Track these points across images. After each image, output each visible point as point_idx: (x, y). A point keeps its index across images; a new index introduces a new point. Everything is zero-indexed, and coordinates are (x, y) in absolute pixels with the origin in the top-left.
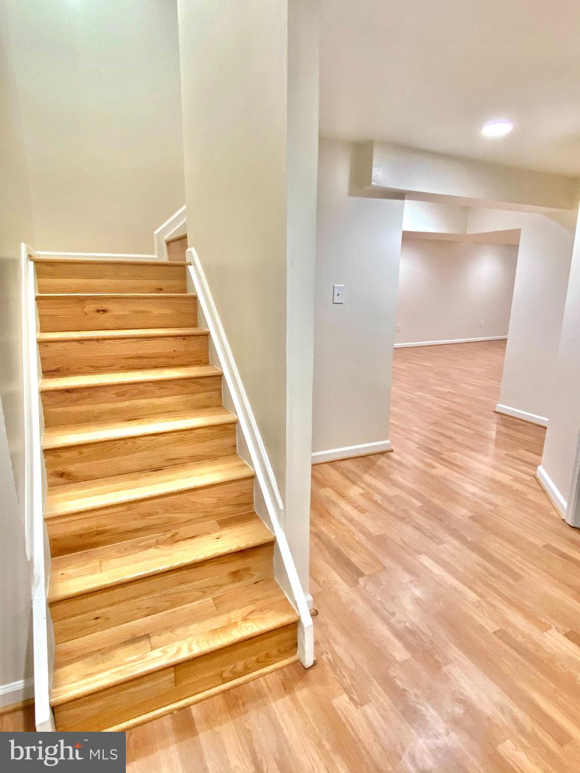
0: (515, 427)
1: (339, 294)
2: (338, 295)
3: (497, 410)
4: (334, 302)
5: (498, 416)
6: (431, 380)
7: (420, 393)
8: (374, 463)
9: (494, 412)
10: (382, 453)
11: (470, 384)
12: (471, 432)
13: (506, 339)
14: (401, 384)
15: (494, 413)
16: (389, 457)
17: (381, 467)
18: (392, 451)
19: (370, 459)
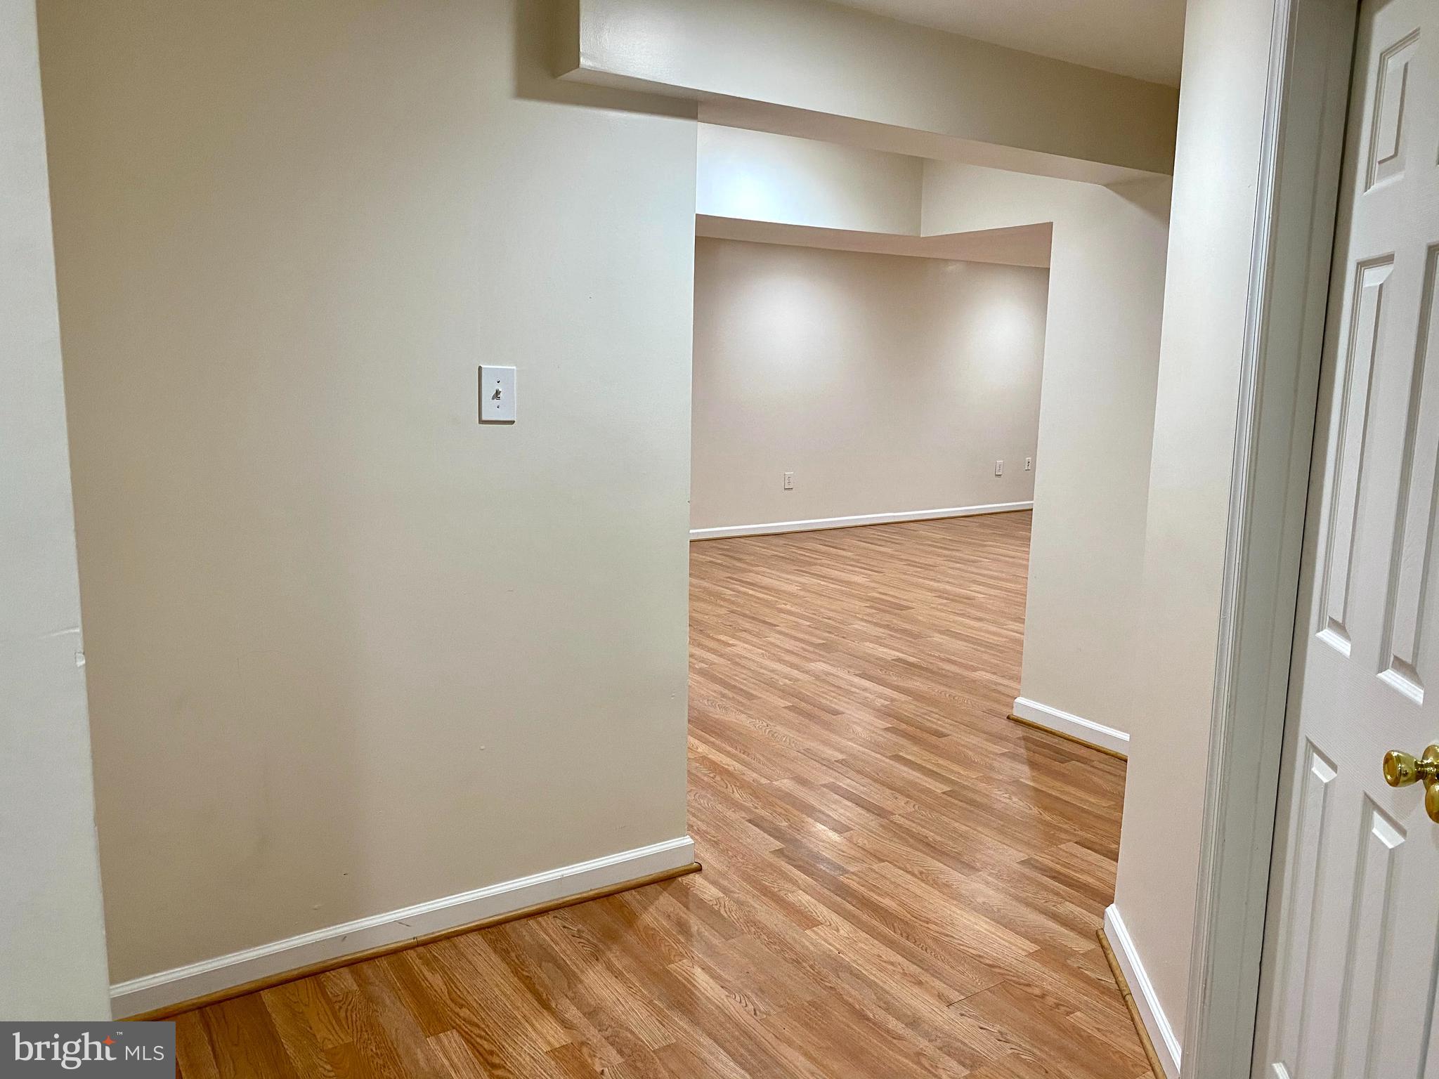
0: (1057, 766)
1: (498, 393)
2: (497, 395)
3: (1017, 713)
4: (484, 418)
5: (1020, 732)
6: (858, 625)
7: (820, 666)
8: (630, 919)
9: (1008, 718)
10: (667, 880)
11: (956, 636)
12: (939, 788)
13: (1032, 510)
14: (774, 638)
15: (1011, 724)
16: (685, 895)
17: (650, 937)
18: (699, 870)
19: (622, 906)
